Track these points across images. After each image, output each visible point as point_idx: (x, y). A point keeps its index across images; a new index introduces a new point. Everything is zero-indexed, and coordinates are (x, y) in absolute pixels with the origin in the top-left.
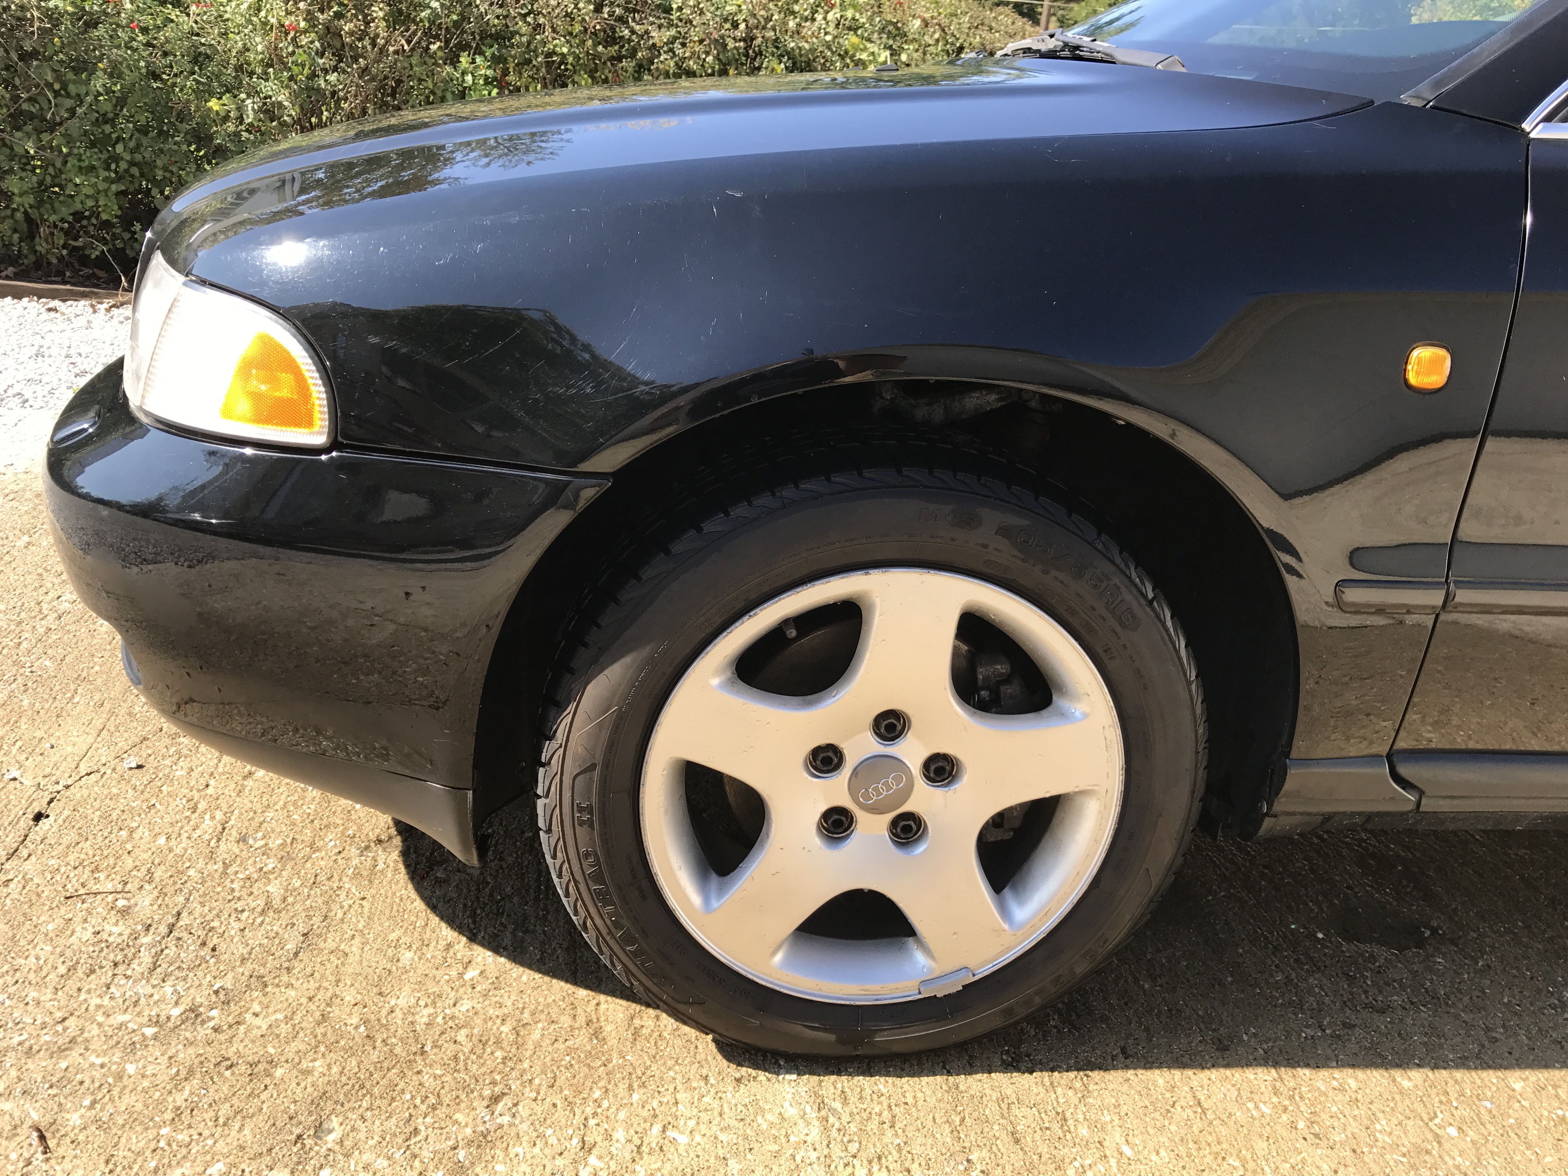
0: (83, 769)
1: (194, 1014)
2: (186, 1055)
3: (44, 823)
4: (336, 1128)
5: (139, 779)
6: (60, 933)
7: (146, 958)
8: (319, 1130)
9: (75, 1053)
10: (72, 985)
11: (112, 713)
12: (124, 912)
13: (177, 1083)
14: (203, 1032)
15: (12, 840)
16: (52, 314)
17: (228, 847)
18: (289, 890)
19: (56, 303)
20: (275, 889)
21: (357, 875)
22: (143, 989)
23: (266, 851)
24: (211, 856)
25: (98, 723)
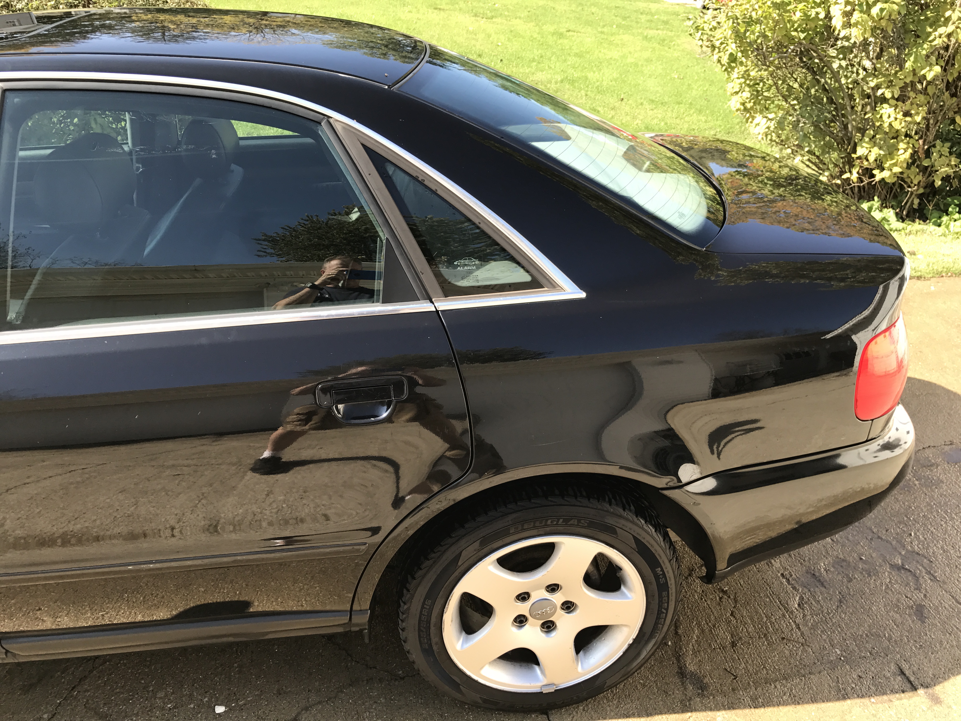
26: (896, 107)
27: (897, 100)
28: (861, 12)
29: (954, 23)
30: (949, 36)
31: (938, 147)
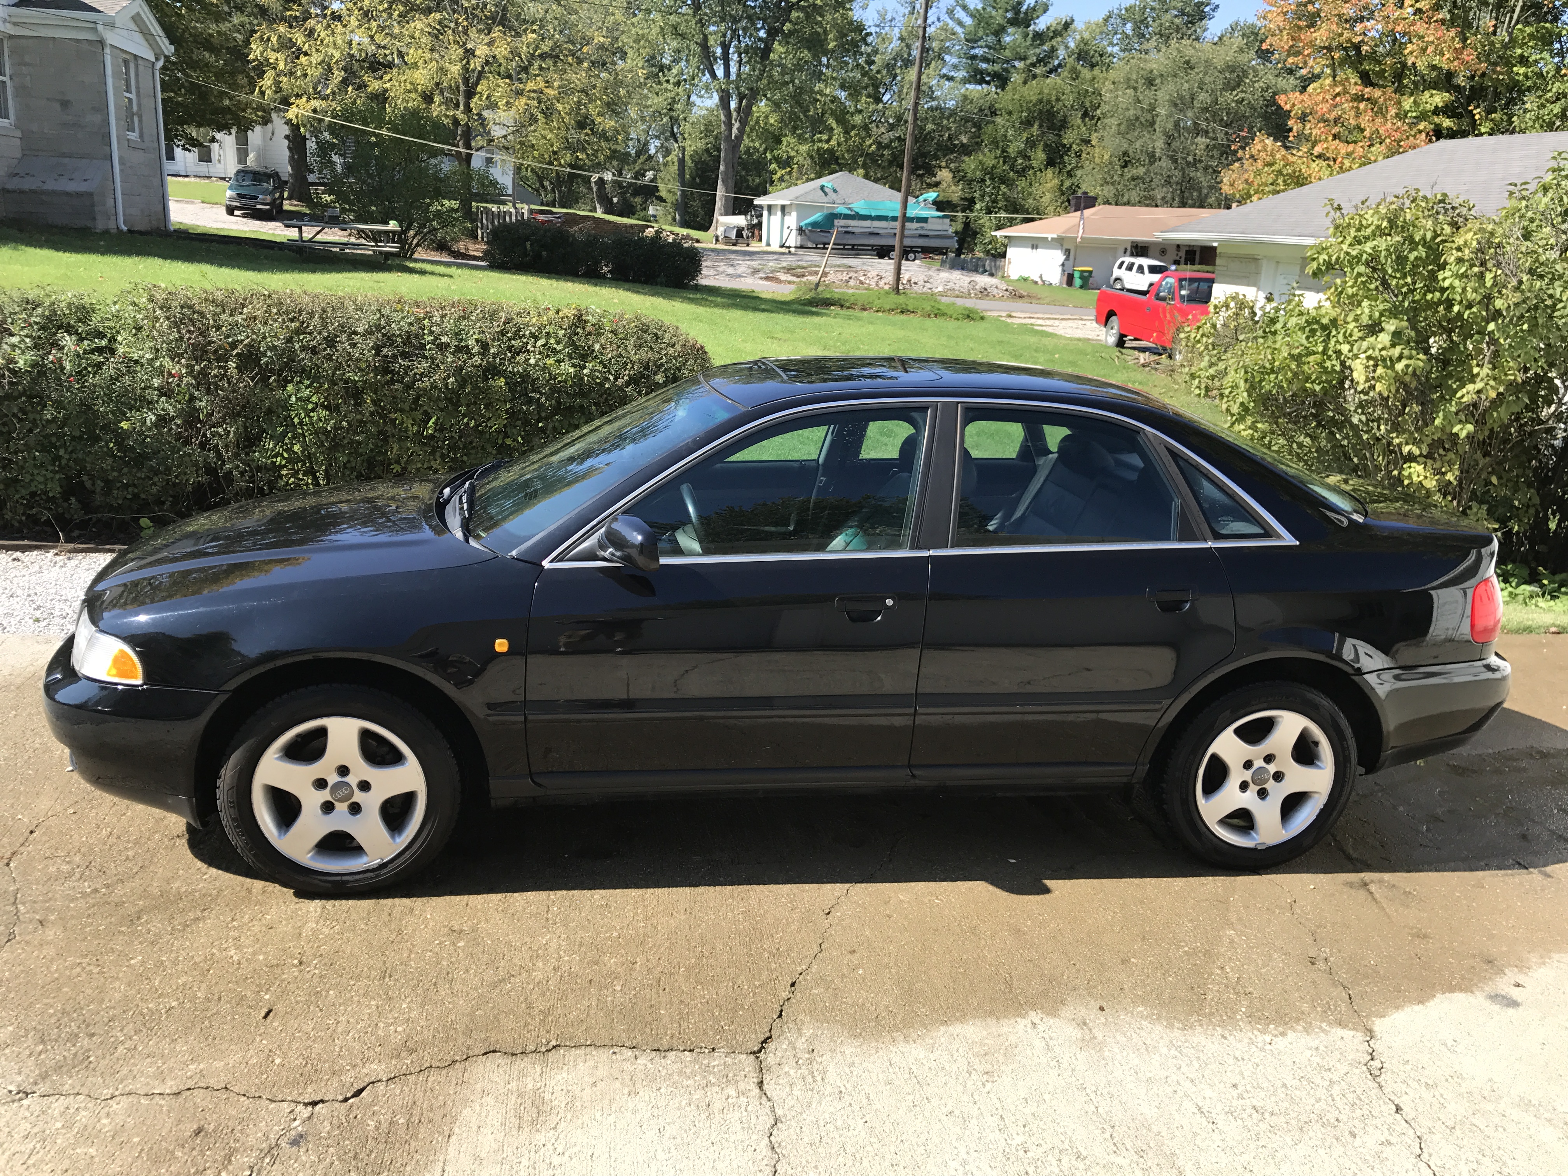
0: (50, 814)
1: (96, 891)
2: (91, 901)
3: (34, 835)
4: (145, 917)
5: (74, 818)
6: (43, 869)
7: (78, 875)
8: (139, 918)
9: (51, 903)
10: (49, 883)
11: (61, 792)
12: (68, 862)
13: (89, 908)
14: (98, 895)
15: (21, 840)
16: (16, 563)
17: (112, 840)
18: (137, 853)
19: (18, 554)
20: (130, 853)
21: (167, 847)
22: (76, 884)
23: (128, 841)
24: (105, 843)
25: (56, 796)
26: (1425, 464)
27: (1426, 457)
28: (1385, 367)
29: (1482, 380)
30: (1479, 392)
31: (1475, 510)
